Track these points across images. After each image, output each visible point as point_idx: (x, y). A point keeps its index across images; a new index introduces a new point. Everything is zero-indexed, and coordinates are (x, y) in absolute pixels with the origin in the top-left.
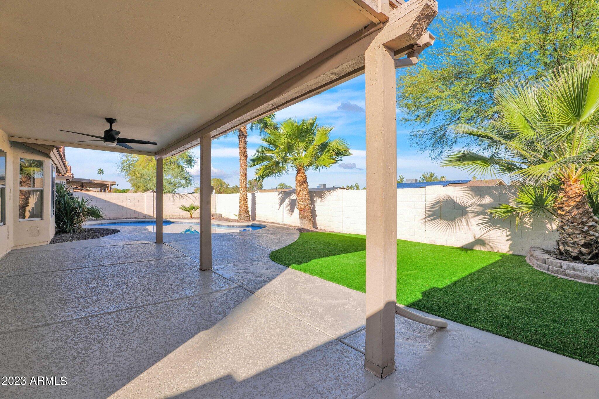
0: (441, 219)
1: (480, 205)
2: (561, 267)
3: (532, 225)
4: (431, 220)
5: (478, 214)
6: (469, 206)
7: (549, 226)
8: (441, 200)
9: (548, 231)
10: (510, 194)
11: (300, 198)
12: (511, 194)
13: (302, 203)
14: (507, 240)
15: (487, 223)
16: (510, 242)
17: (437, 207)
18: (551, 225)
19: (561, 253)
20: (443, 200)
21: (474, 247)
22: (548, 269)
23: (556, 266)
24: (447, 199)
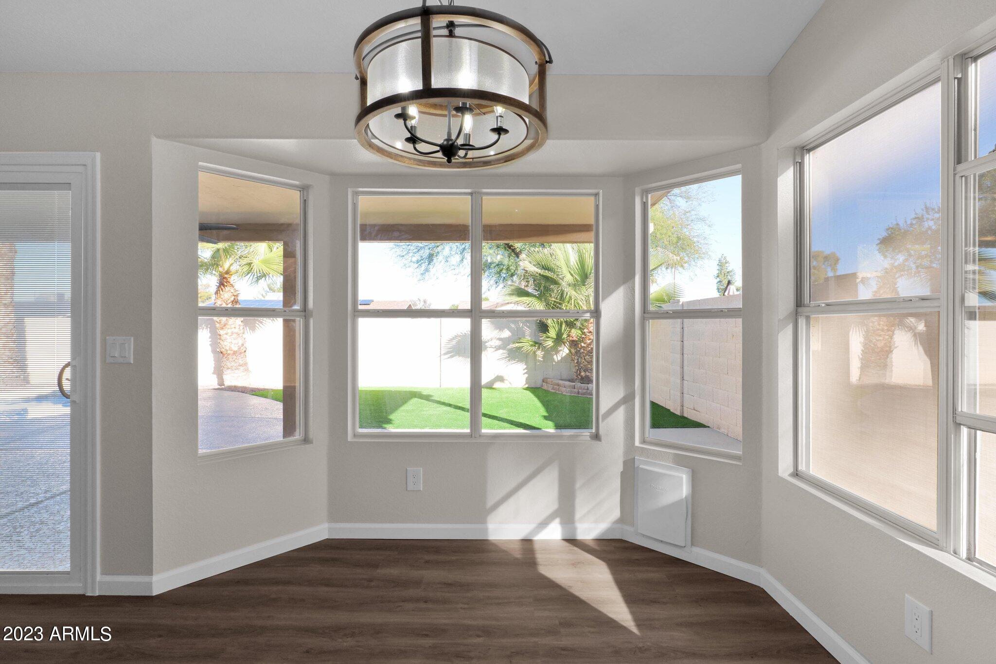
0: (459, 356)
1: (500, 339)
2: (588, 389)
3: (543, 357)
4: (449, 358)
5: (498, 348)
6: (489, 341)
7: (555, 357)
8: (459, 334)
9: (555, 362)
10: (525, 327)
11: (229, 331)
12: (527, 328)
13: (234, 342)
14: (524, 374)
15: (506, 357)
16: (526, 375)
17: (454, 342)
18: (557, 356)
19: (582, 378)
20: (461, 334)
21: (493, 384)
22: (578, 393)
23: (584, 389)
24: (465, 333)
